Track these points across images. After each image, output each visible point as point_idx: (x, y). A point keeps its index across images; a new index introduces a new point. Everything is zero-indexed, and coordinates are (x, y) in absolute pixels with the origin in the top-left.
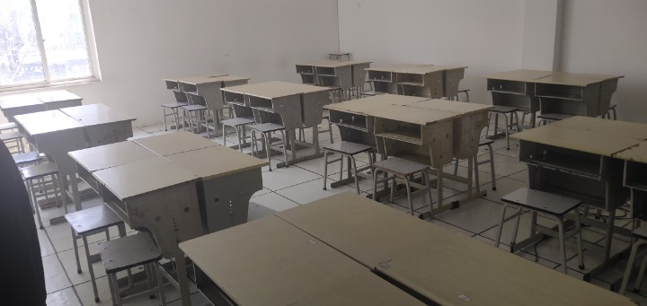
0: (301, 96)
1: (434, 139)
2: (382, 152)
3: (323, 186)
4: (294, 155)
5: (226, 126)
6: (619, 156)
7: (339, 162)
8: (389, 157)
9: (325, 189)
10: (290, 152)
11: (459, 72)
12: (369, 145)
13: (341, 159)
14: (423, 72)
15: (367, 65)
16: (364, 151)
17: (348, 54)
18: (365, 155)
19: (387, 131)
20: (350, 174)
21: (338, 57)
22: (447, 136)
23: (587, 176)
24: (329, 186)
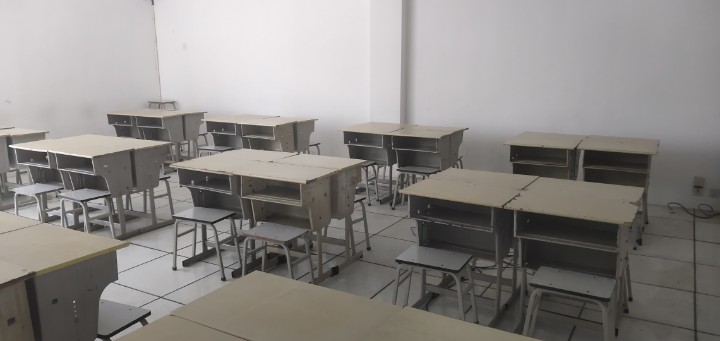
0: (132, 153)
1: (313, 199)
2: (249, 216)
3: (172, 265)
4: (123, 228)
5: (19, 195)
6: (508, 207)
7: (192, 233)
8: (259, 223)
9: (175, 269)
10: (118, 226)
11: (310, 125)
12: (232, 210)
13: (195, 230)
14: (272, 124)
15: (201, 115)
16: (226, 218)
17: (173, 103)
18: (228, 222)
19: (254, 192)
20: (205, 246)
21: (160, 105)
22: (325, 195)
23: (479, 229)
24: (180, 265)
